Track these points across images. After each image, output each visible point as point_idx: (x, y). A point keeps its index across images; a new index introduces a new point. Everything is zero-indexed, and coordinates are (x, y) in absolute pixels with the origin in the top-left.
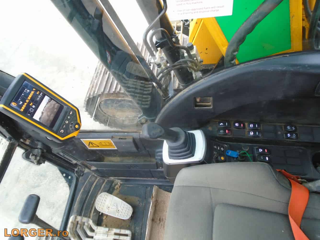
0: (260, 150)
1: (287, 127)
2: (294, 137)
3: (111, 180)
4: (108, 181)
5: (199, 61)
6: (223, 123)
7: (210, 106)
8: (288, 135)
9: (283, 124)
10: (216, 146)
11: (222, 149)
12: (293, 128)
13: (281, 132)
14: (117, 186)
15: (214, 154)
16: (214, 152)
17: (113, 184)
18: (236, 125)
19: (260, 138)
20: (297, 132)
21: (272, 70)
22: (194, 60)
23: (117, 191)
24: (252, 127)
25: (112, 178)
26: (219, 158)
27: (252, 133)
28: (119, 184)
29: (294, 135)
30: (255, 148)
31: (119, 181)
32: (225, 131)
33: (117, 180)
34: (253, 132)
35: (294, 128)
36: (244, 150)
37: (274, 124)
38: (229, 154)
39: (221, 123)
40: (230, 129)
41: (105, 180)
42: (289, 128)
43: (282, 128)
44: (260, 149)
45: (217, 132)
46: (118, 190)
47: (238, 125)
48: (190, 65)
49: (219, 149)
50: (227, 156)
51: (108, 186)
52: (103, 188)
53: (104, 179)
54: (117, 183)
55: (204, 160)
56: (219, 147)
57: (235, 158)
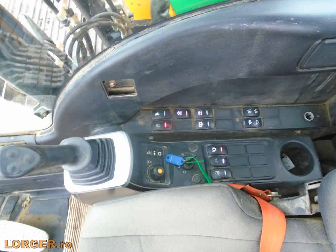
0: (213, 150)
1: (248, 111)
2: (257, 124)
3: (16, 195)
4: (10, 197)
5: (127, 15)
6: (159, 113)
7: (132, 92)
8: (249, 122)
9: (241, 106)
10: (151, 152)
11: (160, 154)
12: (254, 111)
13: (239, 118)
14: (25, 203)
15: (147, 165)
16: (148, 162)
17: (19, 201)
18: (178, 115)
19: (212, 130)
20: (259, 117)
21: (231, 29)
22: (119, 14)
23: (25, 209)
24: (201, 115)
25: (16, 193)
26: (155, 170)
27: (201, 125)
28: (28, 199)
29: (256, 122)
30: (206, 146)
31: (28, 195)
32: (162, 124)
33: (24, 194)
34: (203, 123)
35: (256, 111)
36: (192, 151)
37: (230, 107)
38: (170, 161)
39: (156, 113)
40: (171, 120)
41: (5, 198)
42: (249, 112)
43: (240, 112)
44: (213, 148)
45: (152, 126)
46: (28, 208)
47: (181, 113)
48: (116, 21)
49: (154, 155)
50: (168, 163)
51: (12, 205)
52: (3, 209)
53: (4, 195)
54: (26, 199)
55: (131, 181)
56: (155, 152)
57: (180, 166)
